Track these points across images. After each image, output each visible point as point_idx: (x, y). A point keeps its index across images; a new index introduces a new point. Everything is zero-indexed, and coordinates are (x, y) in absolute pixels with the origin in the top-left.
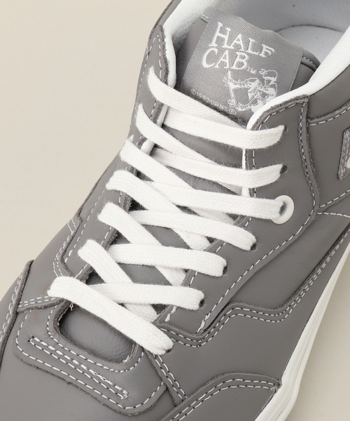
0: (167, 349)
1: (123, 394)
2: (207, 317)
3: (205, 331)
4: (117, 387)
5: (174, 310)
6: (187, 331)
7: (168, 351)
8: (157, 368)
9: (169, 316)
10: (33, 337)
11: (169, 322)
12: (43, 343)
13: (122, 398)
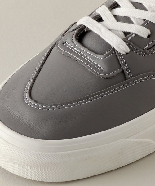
0: (126, 52)
1: (100, 69)
2: (150, 43)
3: (148, 49)
4: (98, 65)
5: (133, 36)
6: (138, 47)
7: (127, 54)
8: (119, 60)
9: (130, 38)
10: (66, 42)
11: (130, 40)
12: (69, 44)
13: (100, 70)
